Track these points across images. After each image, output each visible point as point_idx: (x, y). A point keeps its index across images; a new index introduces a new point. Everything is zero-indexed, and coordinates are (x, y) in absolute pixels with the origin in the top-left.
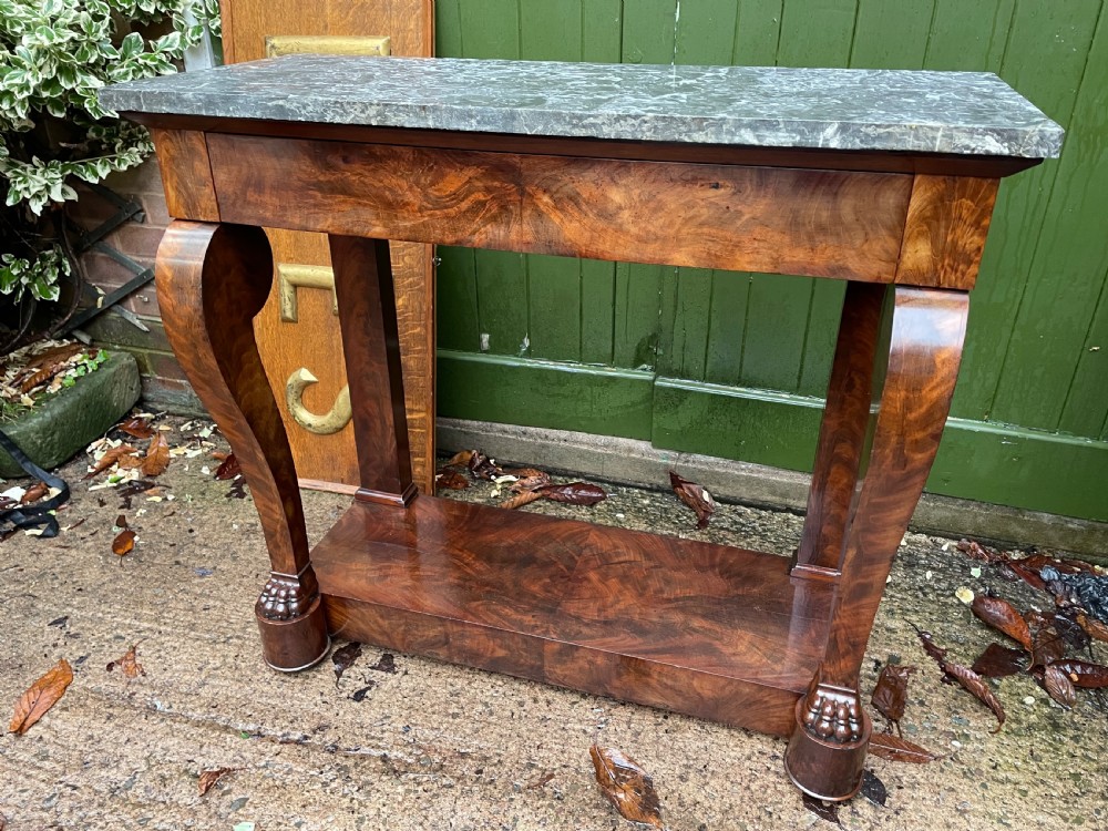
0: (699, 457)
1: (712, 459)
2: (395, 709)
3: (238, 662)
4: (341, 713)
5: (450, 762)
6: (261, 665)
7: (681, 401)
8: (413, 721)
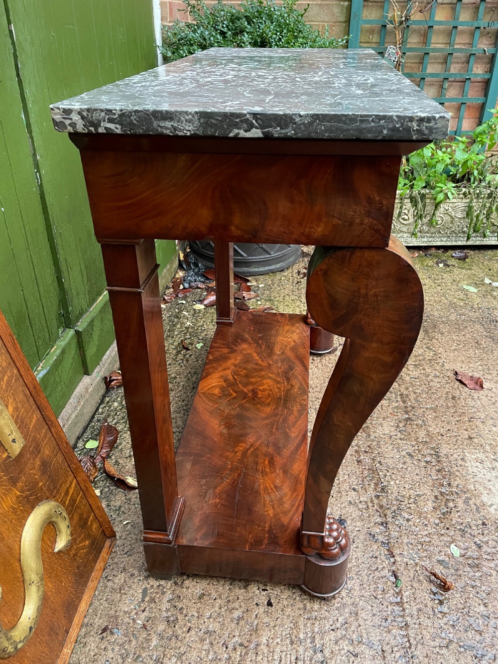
0: (105, 357)
1: (108, 352)
2: (344, 499)
3: (338, 625)
4: (357, 529)
5: (365, 466)
6: (336, 603)
7: (92, 329)
8: (348, 488)
